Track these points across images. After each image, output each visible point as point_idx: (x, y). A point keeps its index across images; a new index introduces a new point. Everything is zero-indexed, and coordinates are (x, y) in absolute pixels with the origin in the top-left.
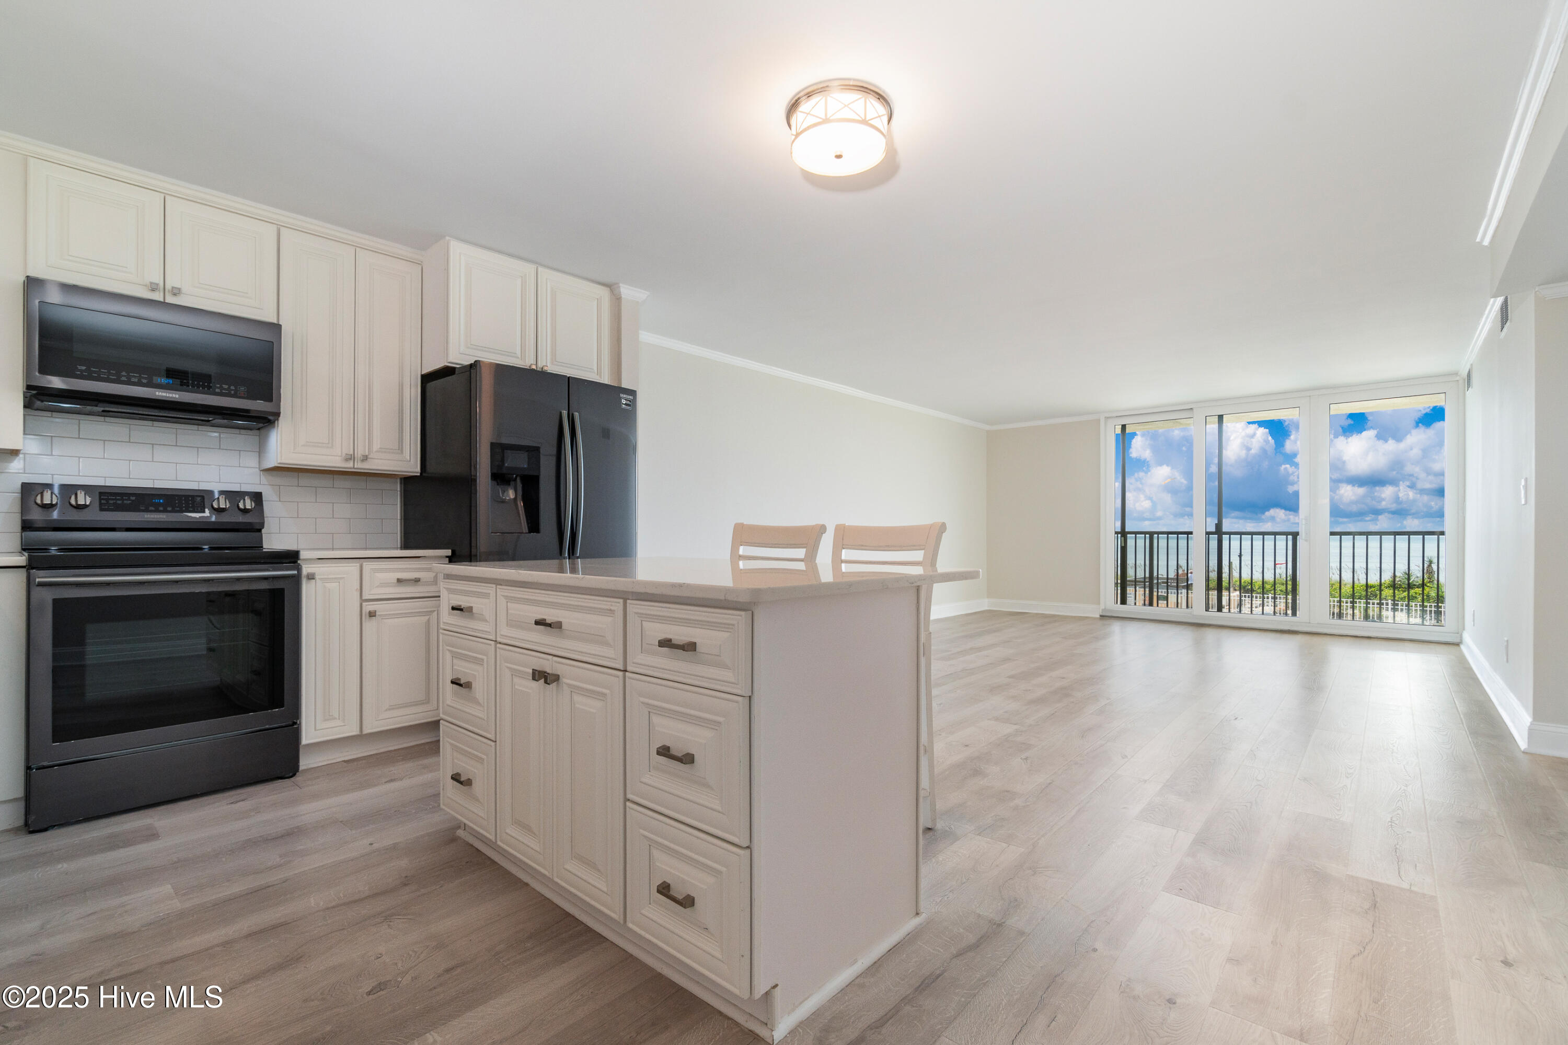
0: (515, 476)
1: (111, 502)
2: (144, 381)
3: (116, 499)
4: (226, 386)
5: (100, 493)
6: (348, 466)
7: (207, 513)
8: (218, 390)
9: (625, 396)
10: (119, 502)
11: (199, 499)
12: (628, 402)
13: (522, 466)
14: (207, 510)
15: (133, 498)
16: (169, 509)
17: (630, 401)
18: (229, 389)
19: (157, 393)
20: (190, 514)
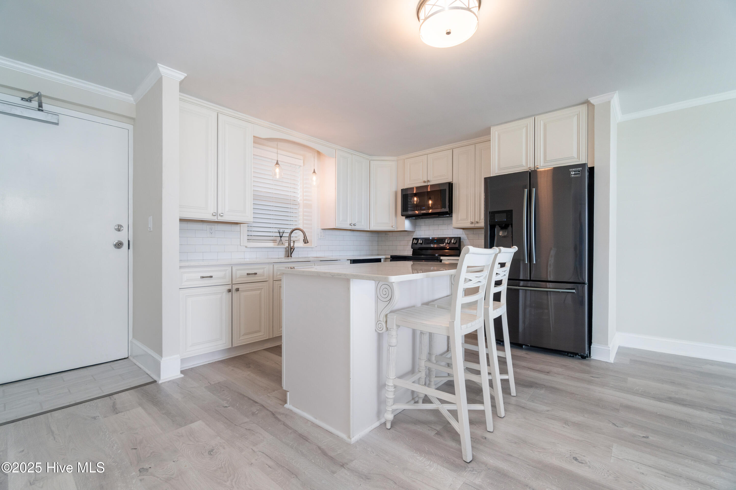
0: (504, 225)
1: (426, 242)
2: (419, 209)
3: (427, 241)
4: (435, 206)
5: (425, 240)
6: (472, 226)
7: (444, 245)
8: (434, 208)
9: (574, 169)
10: (428, 242)
11: (444, 240)
12: (578, 172)
13: (504, 220)
14: (445, 244)
15: (430, 241)
16: (437, 243)
17: (579, 171)
18: (436, 207)
19: (422, 212)
20: (440, 245)
